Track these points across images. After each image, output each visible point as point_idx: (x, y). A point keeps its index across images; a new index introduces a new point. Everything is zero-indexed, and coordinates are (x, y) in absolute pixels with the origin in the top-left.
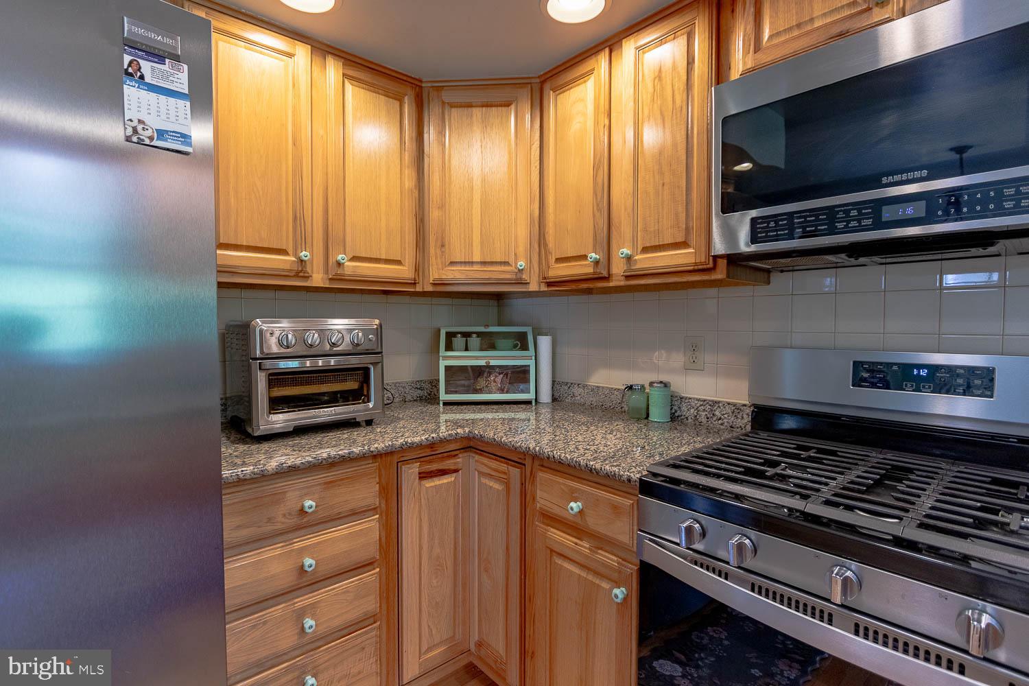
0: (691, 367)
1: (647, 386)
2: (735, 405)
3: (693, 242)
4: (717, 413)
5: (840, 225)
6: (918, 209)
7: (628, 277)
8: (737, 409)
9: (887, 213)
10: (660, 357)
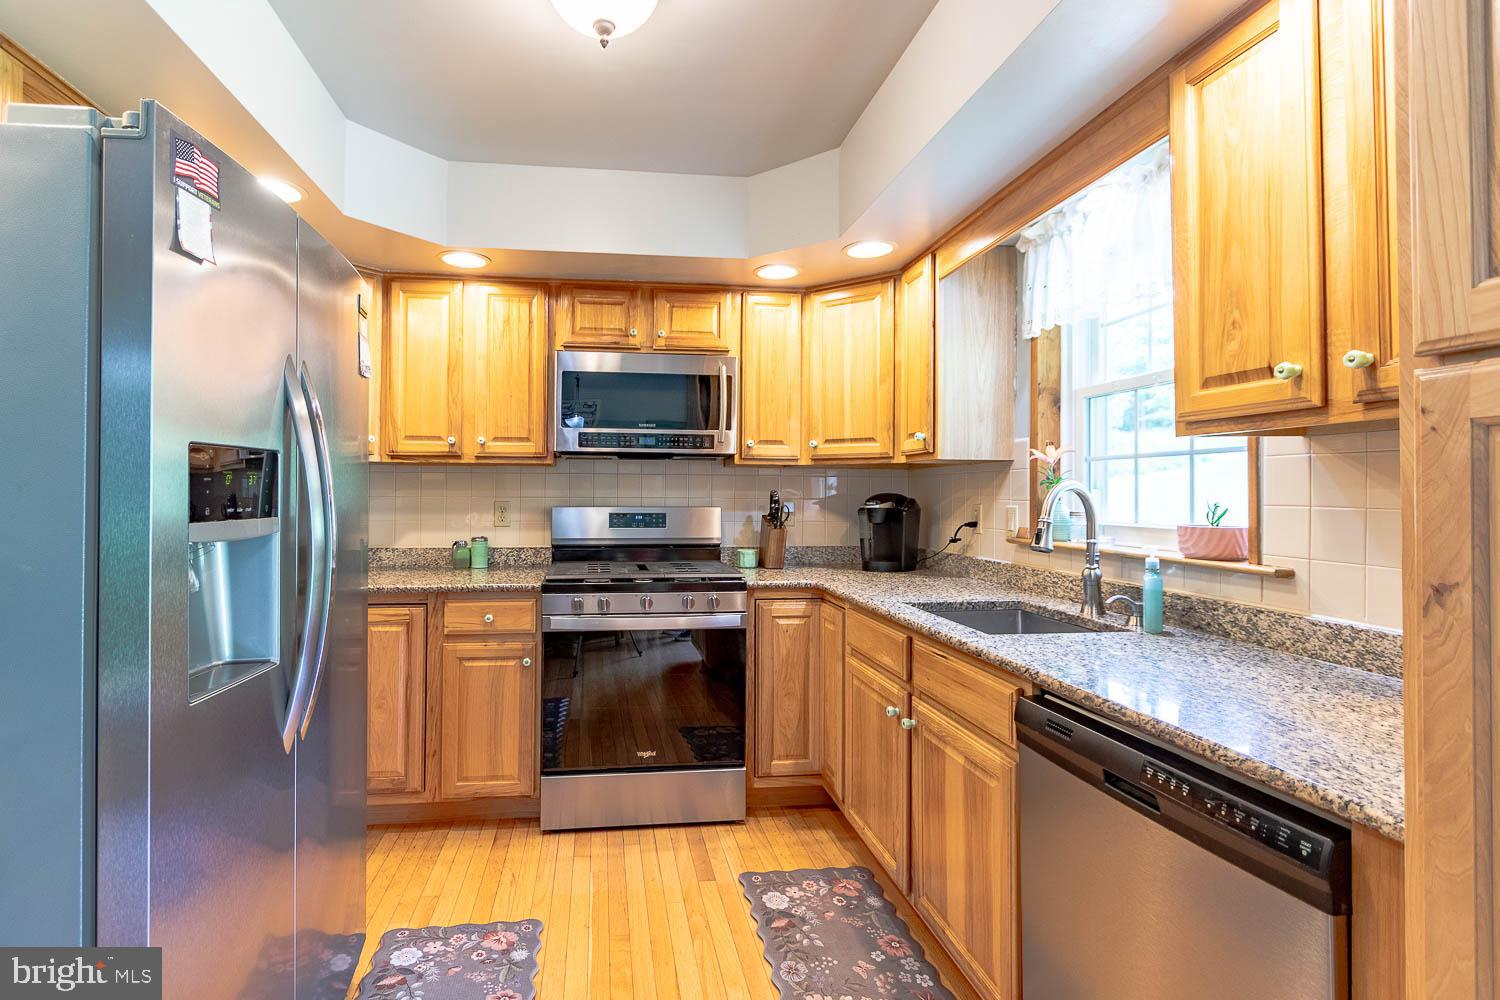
0: (500, 525)
1: (469, 542)
2: (535, 549)
3: (533, 438)
4: (522, 556)
5: (622, 443)
6: (652, 441)
7: (477, 457)
8: (537, 551)
9: (642, 441)
10: (471, 518)
